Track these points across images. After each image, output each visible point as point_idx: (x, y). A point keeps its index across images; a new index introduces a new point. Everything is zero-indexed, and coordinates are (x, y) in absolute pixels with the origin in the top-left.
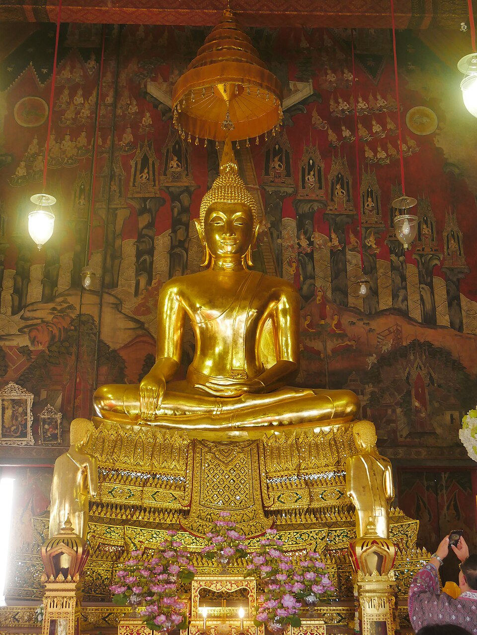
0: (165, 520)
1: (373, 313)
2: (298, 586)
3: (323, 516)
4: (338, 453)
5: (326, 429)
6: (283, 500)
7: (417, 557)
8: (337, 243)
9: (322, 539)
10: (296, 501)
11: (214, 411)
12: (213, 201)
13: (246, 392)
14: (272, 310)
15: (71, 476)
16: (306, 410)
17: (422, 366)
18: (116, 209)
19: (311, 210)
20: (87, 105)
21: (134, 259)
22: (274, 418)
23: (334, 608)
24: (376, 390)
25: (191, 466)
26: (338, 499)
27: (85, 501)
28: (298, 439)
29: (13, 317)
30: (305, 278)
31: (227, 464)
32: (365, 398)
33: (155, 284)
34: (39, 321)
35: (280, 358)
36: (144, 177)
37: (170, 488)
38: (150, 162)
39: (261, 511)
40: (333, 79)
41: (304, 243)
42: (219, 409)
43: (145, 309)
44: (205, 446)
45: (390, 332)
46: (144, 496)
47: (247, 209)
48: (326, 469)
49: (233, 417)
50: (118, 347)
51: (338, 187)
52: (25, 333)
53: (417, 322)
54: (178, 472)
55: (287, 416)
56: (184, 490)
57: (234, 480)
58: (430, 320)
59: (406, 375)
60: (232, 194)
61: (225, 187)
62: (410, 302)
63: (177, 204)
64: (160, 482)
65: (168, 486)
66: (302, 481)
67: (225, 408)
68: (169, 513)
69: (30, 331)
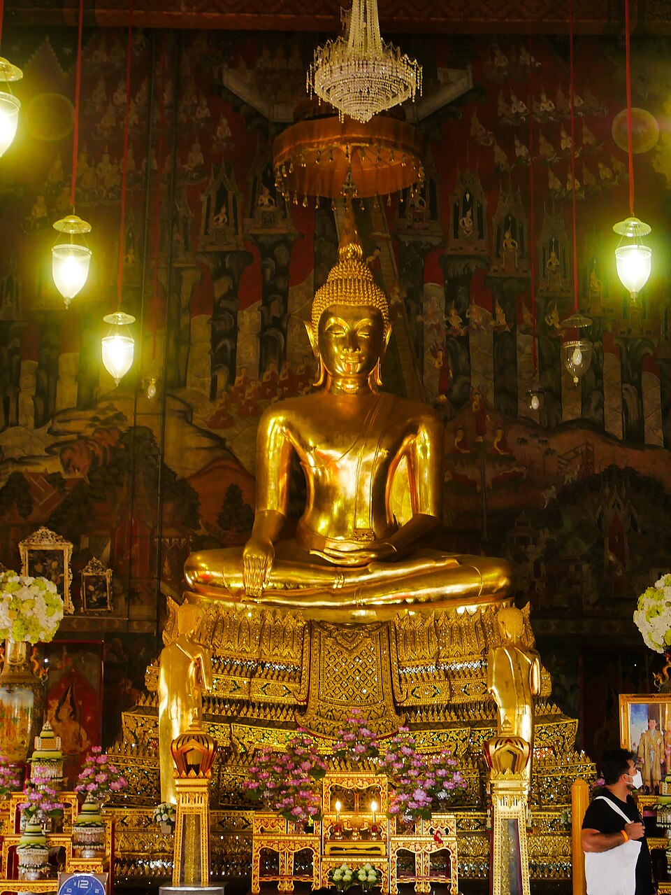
0: (278, 718)
1: (554, 424)
2: (430, 782)
3: (465, 713)
4: (485, 638)
5: (472, 608)
6: (418, 695)
7: (574, 761)
8: (503, 321)
9: (463, 741)
10: (434, 696)
11: (334, 583)
12: (331, 303)
13: (373, 560)
14: (408, 446)
15: (181, 668)
16: (448, 584)
17: (621, 503)
18: (181, 269)
19: (466, 271)
20: (133, 106)
21: (208, 345)
22: (410, 594)
23: (472, 813)
24: (555, 538)
25: (308, 653)
26: (483, 694)
27: (198, 697)
28: (437, 621)
29: (37, 430)
30: (456, 375)
31: (351, 652)
32: (539, 549)
33: (240, 382)
34: (74, 437)
35: (417, 510)
36: (221, 220)
37: (283, 680)
38: (230, 197)
39: (392, 708)
40: (503, 65)
41: (456, 321)
42: (340, 581)
43: (225, 419)
44: (325, 629)
45: (577, 454)
46: (252, 689)
47: (375, 313)
48: (470, 658)
49: (358, 592)
50: (187, 474)
51: (507, 235)
52: (55, 453)
53: (615, 439)
54: (292, 660)
55: (424, 592)
56: (300, 682)
57: (359, 671)
58: (634, 437)
59: (597, 515)
60: (355, 293)
61: (346, 280)
62: (606, 411)
63: (270, 261)
64: (271, 672)
65: (280, 677)
66: (442, 672)
67: (348, 580)
68: (282, 710)
69: (62, 451)
